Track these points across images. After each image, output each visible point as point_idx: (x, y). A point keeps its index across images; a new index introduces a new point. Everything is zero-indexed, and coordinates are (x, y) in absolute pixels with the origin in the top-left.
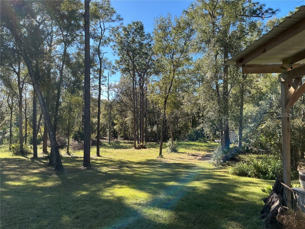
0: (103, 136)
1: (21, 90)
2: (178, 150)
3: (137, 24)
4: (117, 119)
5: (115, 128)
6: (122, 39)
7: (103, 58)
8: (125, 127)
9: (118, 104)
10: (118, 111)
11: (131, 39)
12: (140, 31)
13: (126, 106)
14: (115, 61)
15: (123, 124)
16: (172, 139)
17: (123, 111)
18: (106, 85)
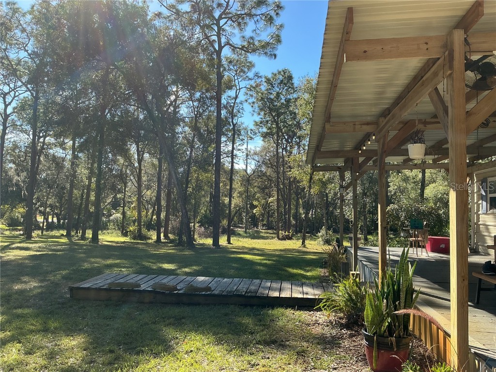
0: (239, 223)
1: (140, 161)
3: (285, 73)
4: (257, 200)
5: (254, 212)
6: (262, 95)
7: (238, 122)
8: (269, 211)
9: (258, 178)
10: (259, 187)
11: (275, 93)
12: (288, 81)
13: (271, 180)
14: (254, 123)
15: (266, 206)
16: (326, 227)
17: (266, 187)
18: (244, 151)
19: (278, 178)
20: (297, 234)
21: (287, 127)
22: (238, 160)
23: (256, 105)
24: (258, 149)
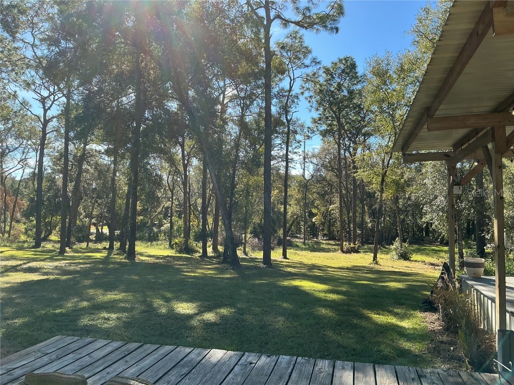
0: (297, 233)
1: (185, 166)
2: (411, 257)
3: (347, 61)
4: (316, 207)
5: (313, 221)
6: (321, 87)
7: (293, 118)
8: (330, 219)
9: (317, 183)
10: (318, 193)
11: (335, 85)
12: (351, 71)
13: (331, 186)
14: (311, 120)
15: (326, 215)
16: (400, 239)
17: (326, 193)
18: (300, 154)
19: (341, 182)
20: (363, 245)
21: (350, 124)
22: (294, 164)
23: (314, 100)
24: (316, 151)
